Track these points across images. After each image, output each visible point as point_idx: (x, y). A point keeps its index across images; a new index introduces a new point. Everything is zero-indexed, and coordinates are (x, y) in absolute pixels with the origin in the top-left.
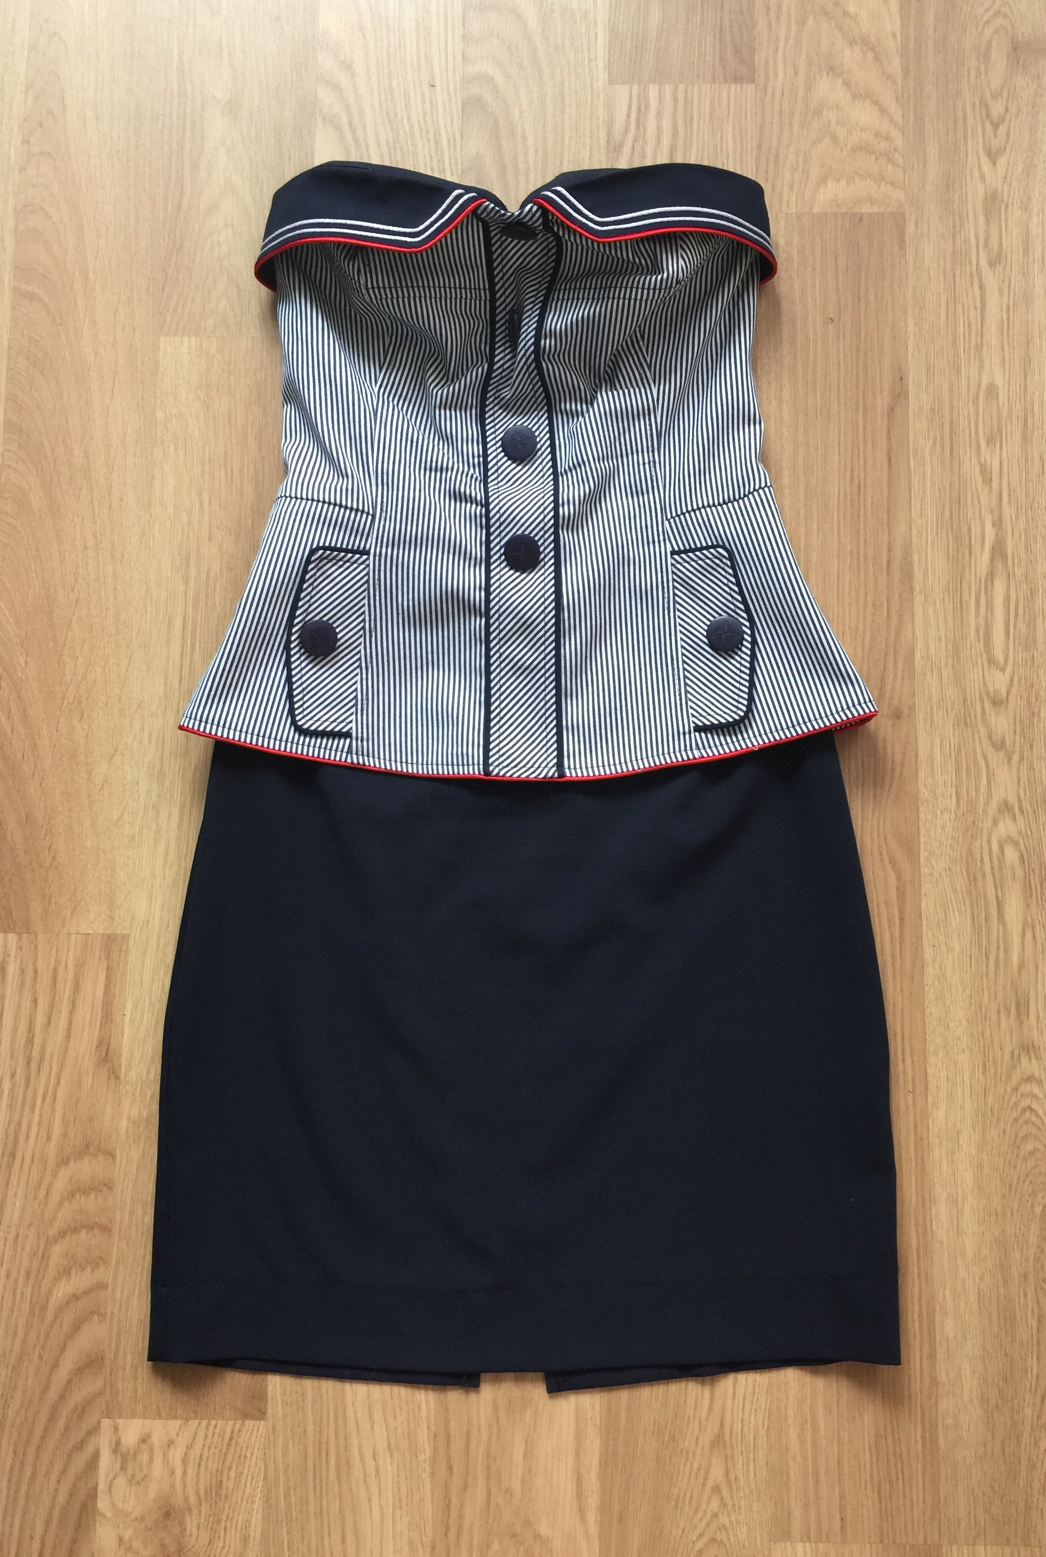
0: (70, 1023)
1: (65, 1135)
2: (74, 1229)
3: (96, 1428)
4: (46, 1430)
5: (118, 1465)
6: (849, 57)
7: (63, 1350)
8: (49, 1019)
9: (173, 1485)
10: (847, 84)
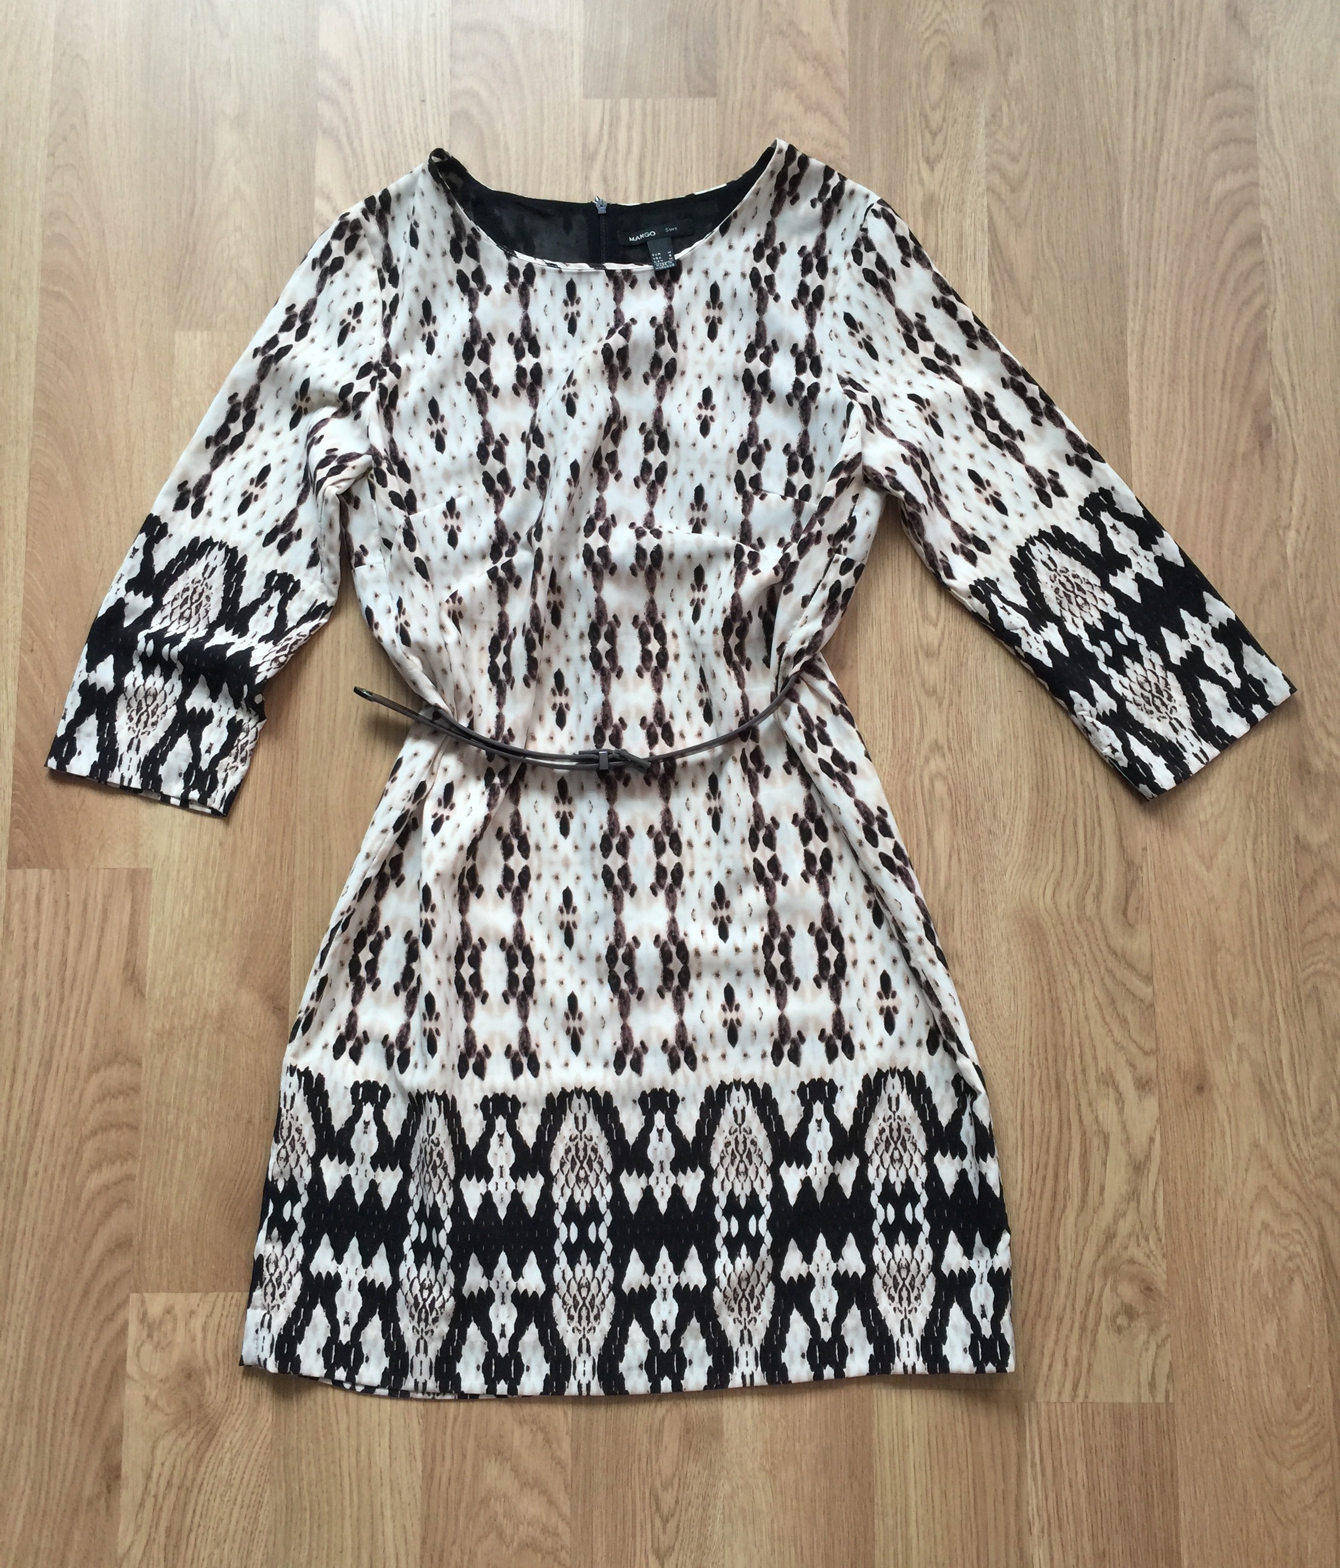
0: (100, 947)
1: (96, 1046)
2: (104, 1128)
3: (126, 1301)
4: (81, 1303)
5: (145, 1334)
6: (802, 72)
7: (95, 1233)
8: (81, 944)
9: (194, 1351)
10: (800, 98)
